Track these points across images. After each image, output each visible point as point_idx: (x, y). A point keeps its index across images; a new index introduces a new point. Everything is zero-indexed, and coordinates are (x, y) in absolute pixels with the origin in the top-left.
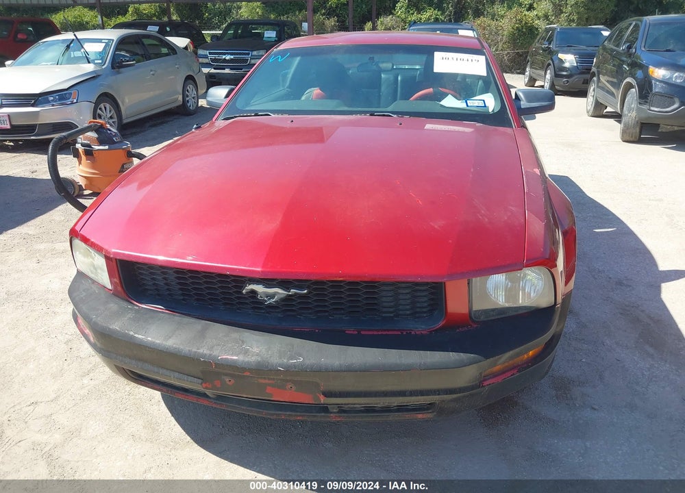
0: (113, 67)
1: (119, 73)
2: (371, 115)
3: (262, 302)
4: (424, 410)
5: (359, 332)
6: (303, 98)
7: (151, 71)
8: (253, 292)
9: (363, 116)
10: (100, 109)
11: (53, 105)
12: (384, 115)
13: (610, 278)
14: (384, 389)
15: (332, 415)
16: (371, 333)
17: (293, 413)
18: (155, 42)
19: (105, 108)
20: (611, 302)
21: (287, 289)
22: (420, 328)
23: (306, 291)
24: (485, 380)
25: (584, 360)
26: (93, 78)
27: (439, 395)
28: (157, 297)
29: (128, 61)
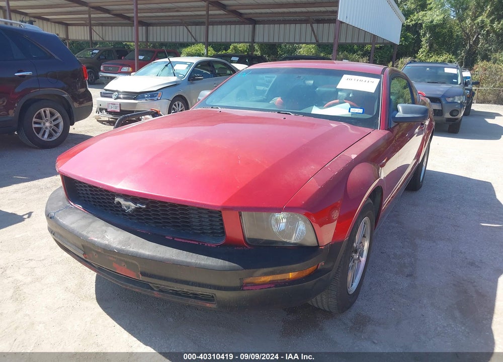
0: (189, 80)
1: (192, 83)
2: (278, 113)
3: (124, 211)
4: (211, 301)
5: (173, 239)
6: (271, 102)
7: (215, 84)
8: (119, 203)
9: (273, 113)
10: (175, 105)
11: (146, 100)
12: (286, 113)
13: (466, 259)
14: (175, 277)
15: (155, 292)
16: (181, 240)
17: (134, 286)
18: (223, 66)
19: (178, 105)
20: (453, 275)
21: (135, 204)
22: (212, 242)
23: (144, 206)
24: (246, 286)
25: (393, 309)
26: (175, 85)
27: (210, 289)
28: (84, 202)
29: (199, 77)
